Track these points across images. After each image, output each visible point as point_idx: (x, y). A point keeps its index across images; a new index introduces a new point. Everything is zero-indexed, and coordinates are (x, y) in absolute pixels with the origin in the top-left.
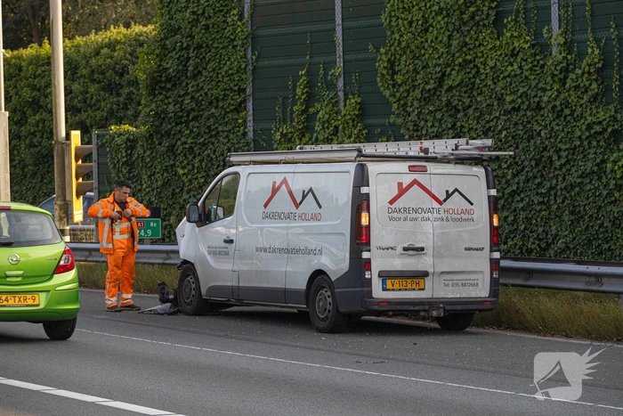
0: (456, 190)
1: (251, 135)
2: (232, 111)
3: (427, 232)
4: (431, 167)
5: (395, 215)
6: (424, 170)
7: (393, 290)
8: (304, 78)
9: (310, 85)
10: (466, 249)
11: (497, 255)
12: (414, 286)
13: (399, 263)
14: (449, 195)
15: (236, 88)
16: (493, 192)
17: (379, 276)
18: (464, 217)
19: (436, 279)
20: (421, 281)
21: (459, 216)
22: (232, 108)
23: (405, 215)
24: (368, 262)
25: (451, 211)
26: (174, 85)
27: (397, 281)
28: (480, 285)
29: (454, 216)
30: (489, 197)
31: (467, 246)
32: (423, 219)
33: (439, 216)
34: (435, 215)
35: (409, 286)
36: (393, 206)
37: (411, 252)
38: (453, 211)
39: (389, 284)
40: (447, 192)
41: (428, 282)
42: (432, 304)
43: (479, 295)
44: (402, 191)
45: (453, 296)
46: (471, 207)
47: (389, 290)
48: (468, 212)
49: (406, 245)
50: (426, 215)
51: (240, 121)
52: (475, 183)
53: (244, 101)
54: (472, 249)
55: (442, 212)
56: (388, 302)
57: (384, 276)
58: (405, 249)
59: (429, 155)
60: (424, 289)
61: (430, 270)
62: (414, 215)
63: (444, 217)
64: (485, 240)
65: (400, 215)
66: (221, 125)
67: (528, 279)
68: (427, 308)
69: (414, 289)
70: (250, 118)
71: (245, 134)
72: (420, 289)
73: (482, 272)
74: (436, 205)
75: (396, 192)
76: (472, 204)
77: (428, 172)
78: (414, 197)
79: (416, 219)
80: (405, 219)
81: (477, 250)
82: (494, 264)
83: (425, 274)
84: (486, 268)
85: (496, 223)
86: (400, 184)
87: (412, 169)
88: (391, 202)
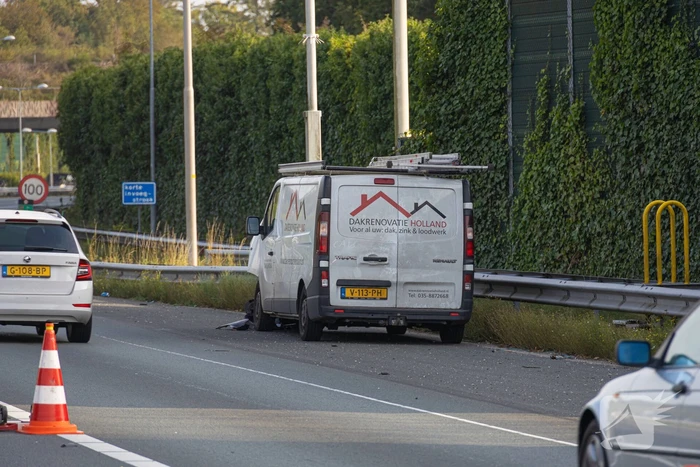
0: (426, 203)
1: (510, 143)
2: (494, 114)
3: (390, 243)
4: (399, 179)
5: (357, 226)
6: (391, 182)
7: (352, 298)
8: (545, 77)
9: (549, 85)
10: (434, 261)
11: (470, 267)
12: (375, 295)
13: (359, 273)
14: (417, 208)
15: (496, 87)
16: (469, 206)
17: (338, 285)
18: (435, 230)
19: (401, 289)
20: (384, 291)
21: (428, 229)
22: (493, 110)
23: (367, 226)
24: (327, 270)
25: (419, 223)
26: (450, 83)
27: (356, 290)
28: (450, 297)
29: (422, 228)
30: (464, 210)
31: (436, 257)
32: (387, 231)
33: (405, 228)
34: (401, 227)
35: (370, 295)
36: (355, 218)
37: (373, 263)
38: (422, 223)
39: (348, 292)
40: (416, 204)
41: (391, 292)
42: (392, 313)
43: (449, 307)
44: (365, 202)
45: (419, 307)
46: (443, 220)
47: (348, 298)
48: (439, 224)
49: (367, 256)
50: (391, 227)
51: (501, 126)
52: (450, 197)
53: (505, 103)
54: (443, 261)
55: (409, 223)
56: (345, 309)
57: (343, 284)
58: (365, 259)
59: (393, 168)
60: (386, 299)
61: (394, 280)
62: (378, 227)
63: (411, 229)
64: (458, 252)
65: (362, 226)
66: (484, 130)
67: (539, 296)
68: (386, 316)
69: (375, 299)
70: (510, 123)
71: (505, 142)
72: (381, 299)
73: (452, 284)
74: (402, 217)
75: (359, 204)
76: (444, 217)
77: (396, 185)
78: (379, 209)
79: (379, 231)
80: (368, 230)
81: (448, 262)
82: (468, 277)
83: (387, 284)
84: (458, 280)
85: (470, 236)
86: (364, 197)
87: (377, 182)
88: (353, 214)
